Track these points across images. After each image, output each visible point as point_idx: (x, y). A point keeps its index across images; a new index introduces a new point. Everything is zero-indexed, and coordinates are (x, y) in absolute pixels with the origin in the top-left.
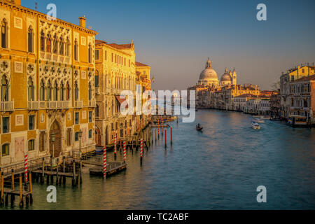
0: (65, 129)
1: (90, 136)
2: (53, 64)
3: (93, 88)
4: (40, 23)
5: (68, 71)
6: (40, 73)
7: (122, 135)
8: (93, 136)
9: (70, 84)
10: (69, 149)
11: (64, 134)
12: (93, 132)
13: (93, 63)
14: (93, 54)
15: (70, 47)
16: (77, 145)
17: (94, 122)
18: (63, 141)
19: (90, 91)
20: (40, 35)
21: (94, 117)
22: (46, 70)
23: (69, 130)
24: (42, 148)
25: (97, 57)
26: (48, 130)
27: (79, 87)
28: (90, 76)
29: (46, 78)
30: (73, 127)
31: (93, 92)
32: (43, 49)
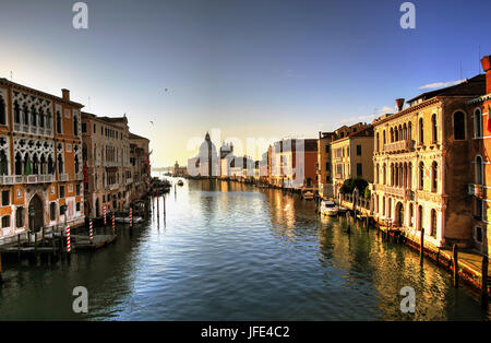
0: (48, 203)
1: (78, 209)
2: (31, 136)
3: (80, 161)
4: (13, 94)
5: (50, 143)
6: (15, 147)
7: (115, 207)
8: (82, 208)
9: (53, 157)
10: (53, 223)
11: (47, 209)
12: (82, 205)
13: (80, 137)
14: (80, 127)
15: (52, 120)
16: (62, 218)
17: (82, 195)
18: (45, 217)
19: (77, 164)
20: (13, 106)
21: (82, 189)
22: (22, 143)
23: (53, 205)
24: (19, 224)
25: (84, 130)
26: (26, 205)
27: (63, 160)
28: (76, 149)
29: (23, 151)
30: (57, 201)
31: (81, 165)
32: (18, 121)
